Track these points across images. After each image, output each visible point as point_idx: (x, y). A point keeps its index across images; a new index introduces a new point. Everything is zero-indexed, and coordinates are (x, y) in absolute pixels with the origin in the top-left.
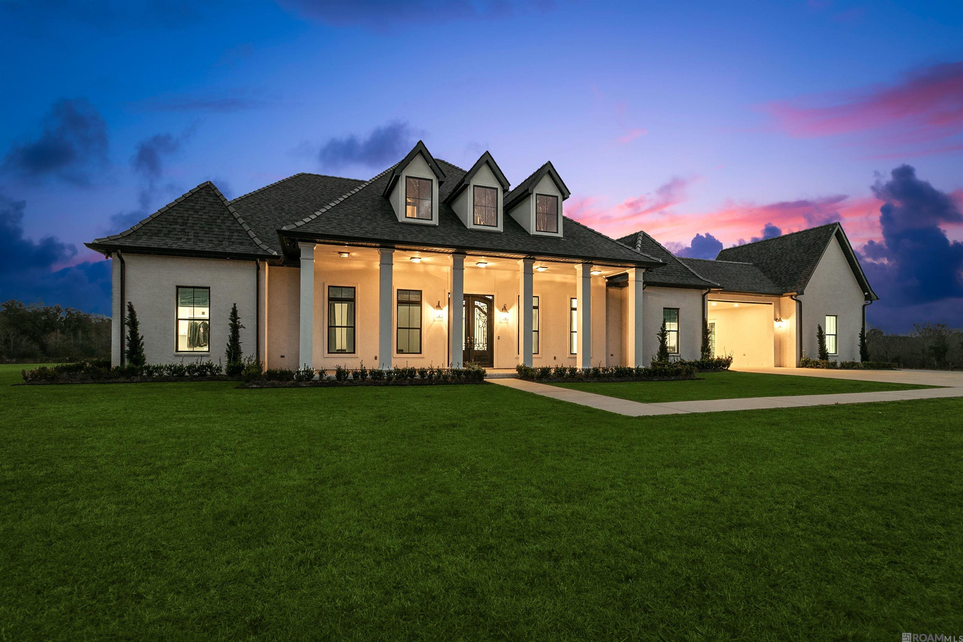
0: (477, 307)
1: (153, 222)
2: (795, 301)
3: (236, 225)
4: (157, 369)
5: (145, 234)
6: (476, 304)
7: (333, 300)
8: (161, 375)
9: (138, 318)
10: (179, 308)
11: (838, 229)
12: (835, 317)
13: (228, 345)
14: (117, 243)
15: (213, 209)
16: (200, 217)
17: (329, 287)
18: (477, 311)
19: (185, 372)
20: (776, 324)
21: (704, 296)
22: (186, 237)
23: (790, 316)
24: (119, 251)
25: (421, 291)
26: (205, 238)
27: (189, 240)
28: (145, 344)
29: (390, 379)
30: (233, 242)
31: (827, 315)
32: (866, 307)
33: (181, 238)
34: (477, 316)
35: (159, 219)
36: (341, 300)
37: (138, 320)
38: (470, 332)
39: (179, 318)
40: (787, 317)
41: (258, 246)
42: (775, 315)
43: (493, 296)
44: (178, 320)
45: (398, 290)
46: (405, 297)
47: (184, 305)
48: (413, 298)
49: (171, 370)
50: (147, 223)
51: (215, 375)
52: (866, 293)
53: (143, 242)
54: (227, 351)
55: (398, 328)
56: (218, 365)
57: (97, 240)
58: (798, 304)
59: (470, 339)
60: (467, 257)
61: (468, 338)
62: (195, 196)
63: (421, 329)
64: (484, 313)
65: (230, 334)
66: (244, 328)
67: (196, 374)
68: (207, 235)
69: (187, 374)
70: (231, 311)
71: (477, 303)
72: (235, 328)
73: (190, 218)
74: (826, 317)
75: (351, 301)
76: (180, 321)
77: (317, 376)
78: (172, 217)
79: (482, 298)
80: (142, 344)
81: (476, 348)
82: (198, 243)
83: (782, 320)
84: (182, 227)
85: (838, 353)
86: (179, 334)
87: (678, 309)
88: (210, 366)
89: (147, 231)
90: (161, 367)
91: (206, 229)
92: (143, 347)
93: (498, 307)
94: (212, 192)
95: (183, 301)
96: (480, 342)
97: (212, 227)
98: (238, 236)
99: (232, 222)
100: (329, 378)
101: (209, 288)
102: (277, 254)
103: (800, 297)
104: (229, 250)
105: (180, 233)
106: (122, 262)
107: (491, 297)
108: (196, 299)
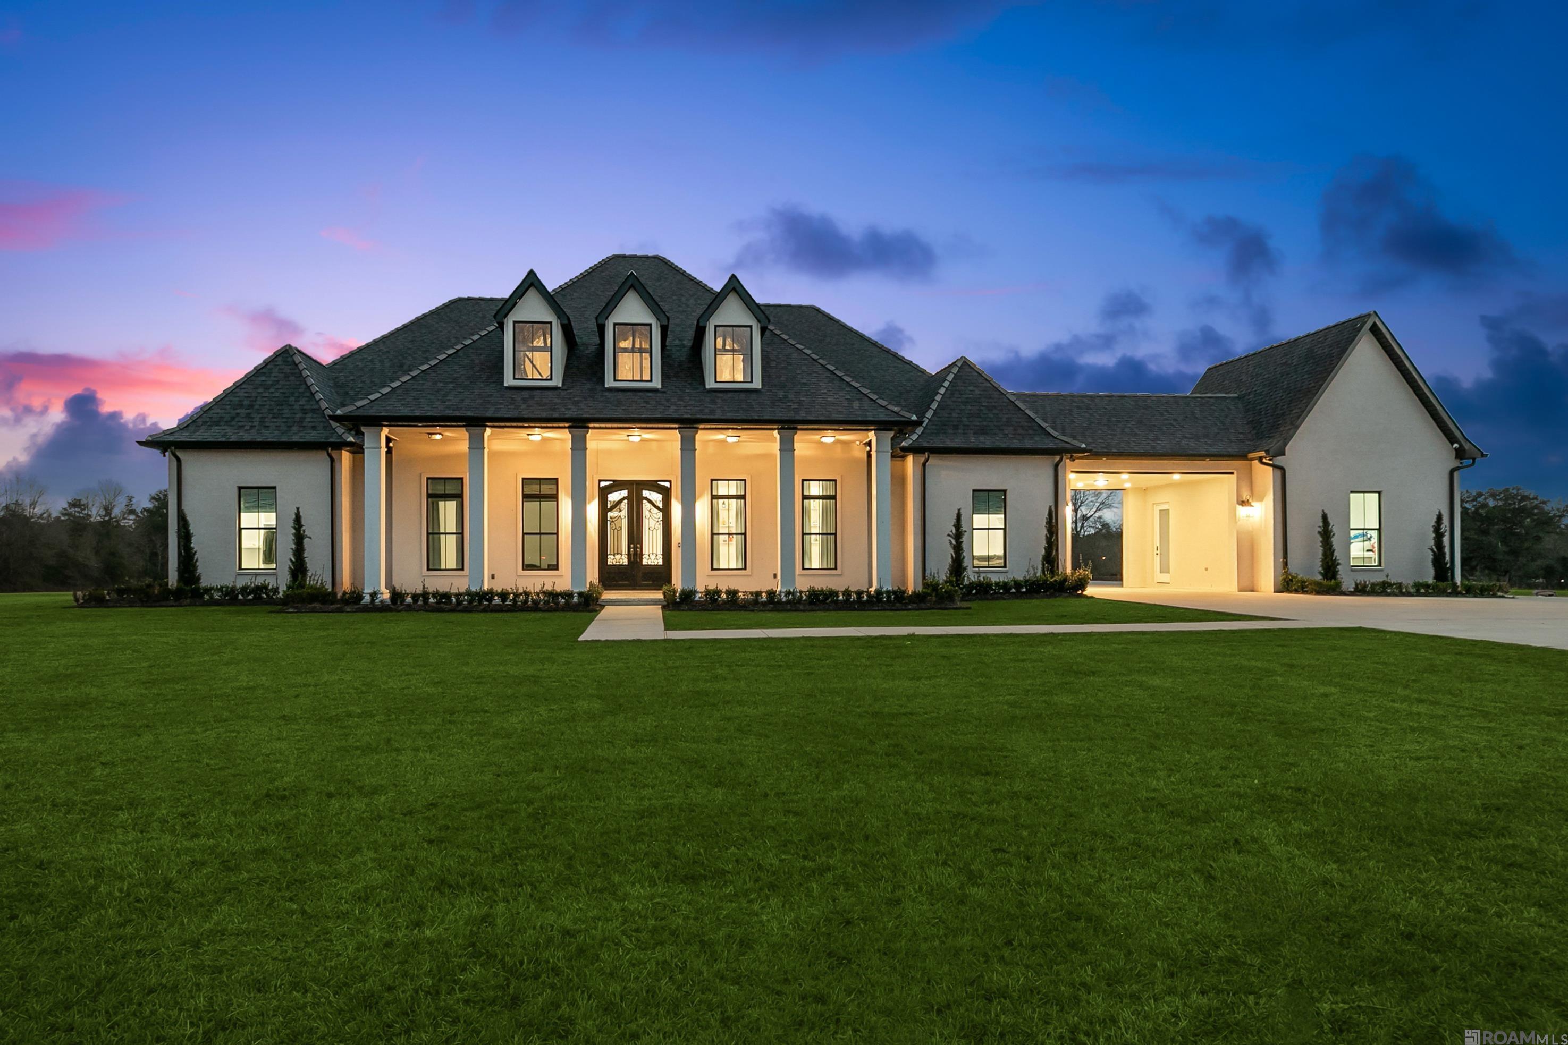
0: (646, 499)
1: (216, 407)
2: (1271, 468)
3: (312, 403)
4: (208, 590)
5: (205, 423)
6: (644, 495)
7: (434, 497)
8: (211, 597)
9: (192, 529)
10: (242, 514)
11: (1375, 325)
12: (1377, 495)
13: (291, 560)
14: (171, 438)
15: (287, 383)
16: (271, 395)
17: (428, 479)
18: (646, 506)
19: (238, 594)
20: (1242, 511)
21: (1056, 467)
22: (250, 424)
23: (1264, 496)
24: (173, 448)
25: (557, 479)
26: (272, 424)
27: (252, 427)
28: (199, 560)
29: (459, 603)
30: (304, 427)
31: (1352, 492)
32: (1456, 474)
33: (243, 426)
34: (646, 513)
35: (223, 402)
36: (446, 497)
37: (192, 532)
38: (635, 537)
39: (242, 526)
40: (1261, 499)
41: (334, 429)
42: (1238, 495)
43: (670, 481)
44: (240, 529)
45: (523, 479)
46: (534, 489)
47: (248, 510)
48: (546, 489)
49: (222, 591)
50: (209, 409)
51: (272, 598)
52: (1456, 445)
53: (199, 436)
54: (290, 568)
55: (524, 534)
56: (275, 586)
57: (150, 436)
58: (1279, 473)
59: (635, 548)
60: (590, 431)
61: (632, 546)
62: (269, 367)
63: (557, 534)
64: (657, 508)
65: (294, 546)
66: (310, 538)
67: (250, 597)
68: (275, 420)
69: (240, 597)
70: (294, 517)
71: (646, 493)
72: (299, 538)
73: (259, 398)
74: (1352, 495)
75: (459, 496)
76: (243, 531)
77: (367, 598)
78: (237, 399)
79: (653, 486)
80: (197, 561)
81: (645, 562)
82: (263, 431)
83: (1252, 504)
84: (248, 411)
85: (1383, 564)
86: (243, 546)
87: (1005, 491)
88: (265, 587)
89: (208, 420)
90: (212, 588)
91: (275, 411)
92: (198, 563)
93: (676, 498)
94: (289, 359)
95: (247, 505)
96: (651, 552)
97: (283, 407)
98: (312, 418)
99: (307, 399)
100: (382, 601)
101: (274, 488)
102: (353, 440)
103: (1279, 461)
104: (296, 439)
105: (244, 420)
106: (179, 460)
107: (667, 484)
108: (261, 502)
